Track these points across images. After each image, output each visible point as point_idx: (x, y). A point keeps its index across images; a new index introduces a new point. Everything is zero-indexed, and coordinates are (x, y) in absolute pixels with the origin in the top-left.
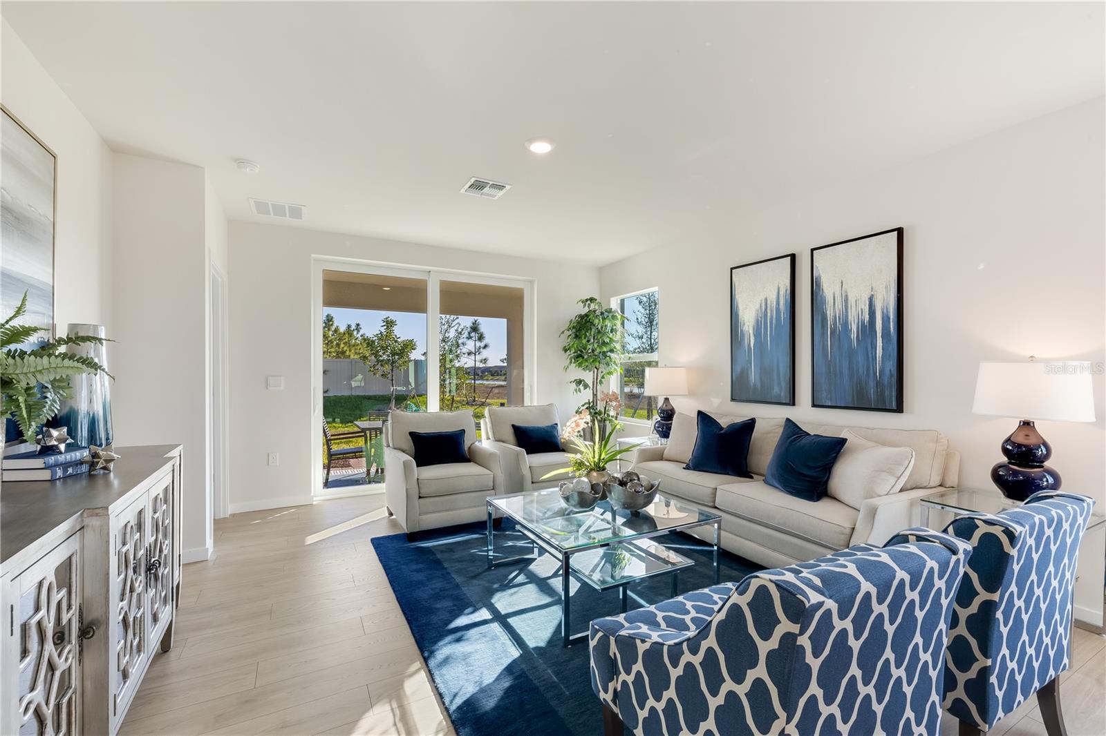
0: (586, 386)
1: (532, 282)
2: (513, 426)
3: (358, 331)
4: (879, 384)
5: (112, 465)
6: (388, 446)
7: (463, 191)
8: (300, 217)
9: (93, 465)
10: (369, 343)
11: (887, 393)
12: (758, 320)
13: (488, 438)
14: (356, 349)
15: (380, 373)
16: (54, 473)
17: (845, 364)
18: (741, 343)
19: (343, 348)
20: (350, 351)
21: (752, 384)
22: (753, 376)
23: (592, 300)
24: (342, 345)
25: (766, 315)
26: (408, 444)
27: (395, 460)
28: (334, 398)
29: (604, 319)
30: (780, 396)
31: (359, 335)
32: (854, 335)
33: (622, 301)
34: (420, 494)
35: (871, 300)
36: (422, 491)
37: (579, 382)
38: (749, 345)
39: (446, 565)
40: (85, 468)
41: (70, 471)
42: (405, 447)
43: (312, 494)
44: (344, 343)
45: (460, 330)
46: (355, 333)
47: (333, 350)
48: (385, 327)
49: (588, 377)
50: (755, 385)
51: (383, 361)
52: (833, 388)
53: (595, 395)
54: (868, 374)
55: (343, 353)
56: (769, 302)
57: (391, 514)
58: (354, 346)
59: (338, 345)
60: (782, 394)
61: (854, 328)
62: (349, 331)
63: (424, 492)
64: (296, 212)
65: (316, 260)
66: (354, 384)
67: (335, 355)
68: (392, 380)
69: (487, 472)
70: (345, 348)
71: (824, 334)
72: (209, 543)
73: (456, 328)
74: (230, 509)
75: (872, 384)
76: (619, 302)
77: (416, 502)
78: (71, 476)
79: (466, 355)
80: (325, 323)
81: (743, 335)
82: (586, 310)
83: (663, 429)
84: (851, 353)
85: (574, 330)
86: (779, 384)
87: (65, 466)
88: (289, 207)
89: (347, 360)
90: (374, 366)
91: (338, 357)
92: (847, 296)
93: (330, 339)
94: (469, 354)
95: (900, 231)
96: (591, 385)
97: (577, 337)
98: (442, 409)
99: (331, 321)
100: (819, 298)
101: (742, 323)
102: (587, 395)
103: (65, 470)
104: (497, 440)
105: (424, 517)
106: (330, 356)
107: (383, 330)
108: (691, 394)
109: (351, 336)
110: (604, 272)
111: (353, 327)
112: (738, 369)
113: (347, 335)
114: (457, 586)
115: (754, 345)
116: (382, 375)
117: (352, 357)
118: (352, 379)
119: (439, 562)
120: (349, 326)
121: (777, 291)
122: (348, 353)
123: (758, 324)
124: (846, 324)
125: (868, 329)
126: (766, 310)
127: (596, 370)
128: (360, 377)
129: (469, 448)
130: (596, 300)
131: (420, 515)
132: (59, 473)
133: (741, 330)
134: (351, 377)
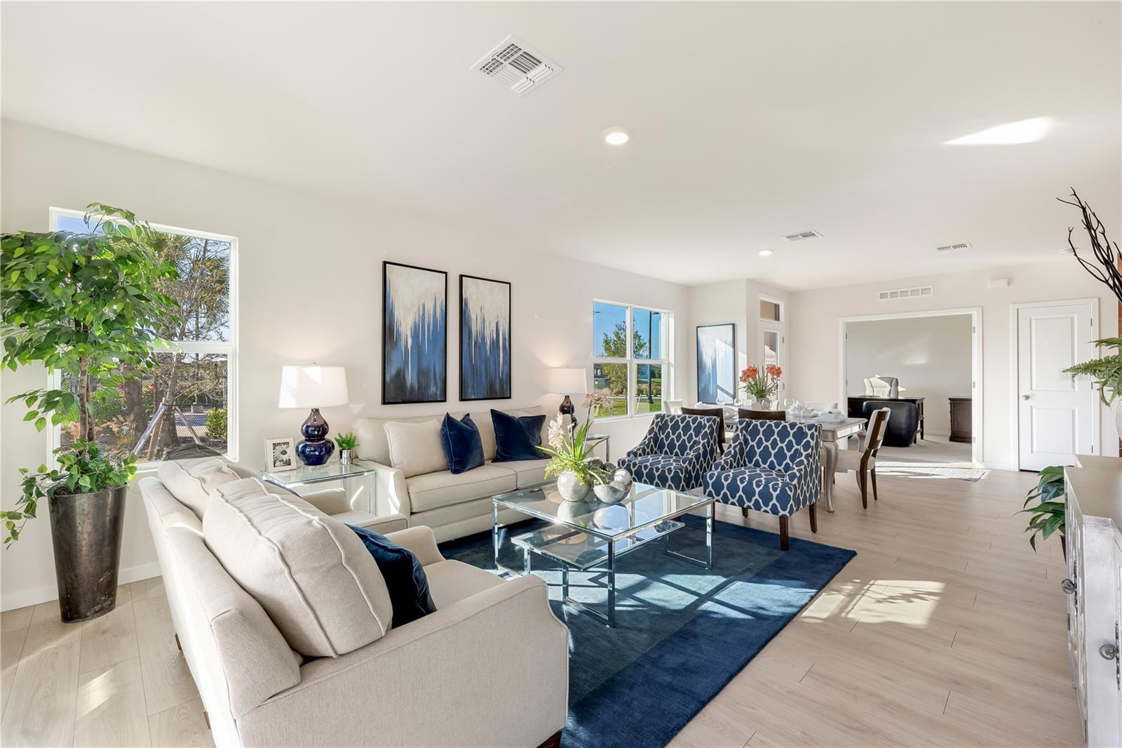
4: (501, 380)
11: (505, 386)
12: (415, 323)
17: (483, 368)
18: (396, 344)
21: (409, 385)
22: (411, 378)
25: (423, 320)
30: (436, 394)
32: (488, 348)
35: (497, 324)
38: (406, 346)
50: (412, 386)
52: (475, 385)
54: (496, 374)
56: (426, 308)
60: (438, 393)
61: (488, 343)
71: (470, 344)
75: (498, 382)
81: (399, 335)
83: (318, 432)
84: (487, 360)
86: (436, 383)
92: (484, 319)
100: (466, 315)
101: (399, 323)
112: (393, 370)
115: (412, 346)
121: (434, 300)
123: (415, 326)
124: (483, 338)
125: (495, 344)
126: (424, 314)
133: (398, 330)
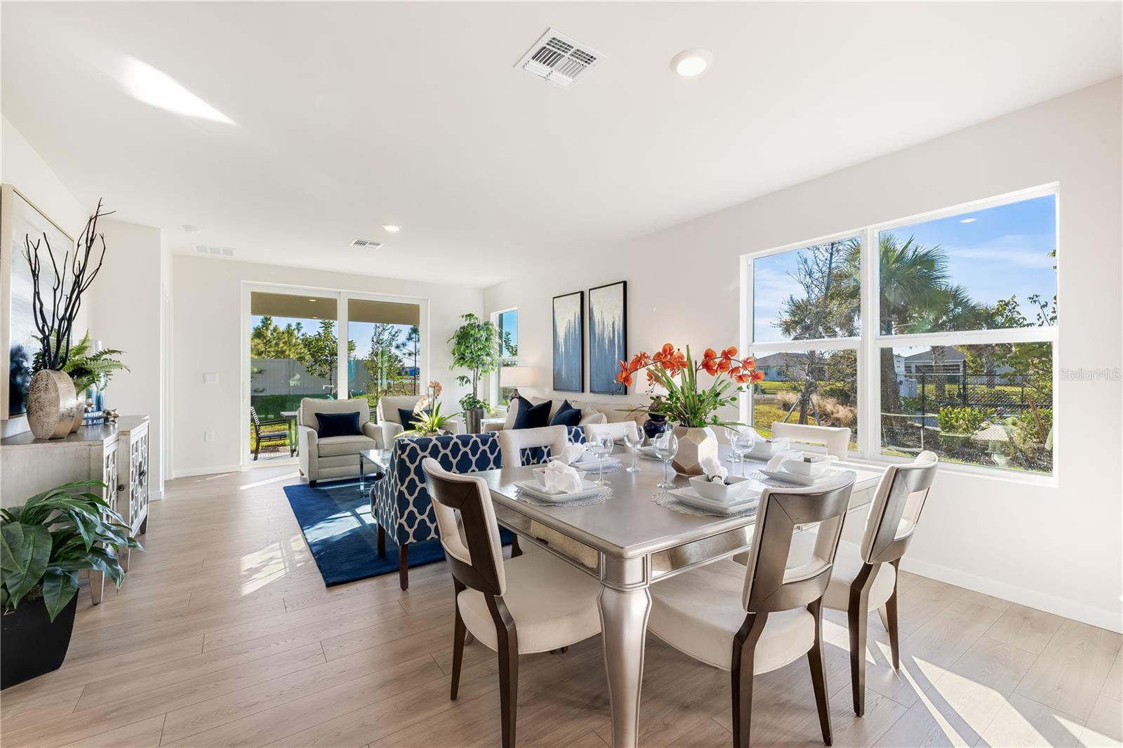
0: (468, 381)
1: (427, 300)
2: (399, 410)
3: (299, 330)
5: (116, 420)
6: (300, 425)
7: (351, 245)
8: (232, 255)
9: (106, 420)
10: (307, 343)
12: (566, 334)
13: (381, 420)
14: (296, 349)
15: (318, 373)
16: (87, 422)
17: (603, 365)
18: (558, 350)
19: (282, 347)
20: (290, 350)
21: (563, 379)
22: (564, 373)
23: (470, 315)
24: (281, 345)
25: (570, 332)
26: (315, 422)
27: (303, 433)
28: (271, 397)
29: (479, 330)
30: (576, 386)
31: (300, 335)
32: (607, 347)
33: (501, 316)
34: (318, 456)
35: (613, 324)
36: (321, 452)
37: (462, 378)
38: (562, 352)
39: (332, 497)
40: (102, 421)
41: (95, 421)
42: (311, 424)
43: (241, 464)
44: (283, 343)
45: (393, 333)
46: (296, 332)
47: (273, 349)
48: (324, 329)
49: (470, 374)
50: (565, 379)
51: (321, 361)
52: (599, 380)
53: (475, 389)
55: (283, 352)
56: (571, 323)
57: (303, 475)
58: (294, 346)
59: (277, 344)
60: (578, 385)
61: (607, 342)
62: (289, 332)
63: (322, 453)
64: (228, 252)
65: (244, 284)
66: (292, 383)
67: (274, 354)
68: (331, 379)
69: (372, 440)
70: (285, 348)
71: (595, 346)
72: (162, 489)
73: (389, 331)
74: (174, 475)
76: (498, 316)
77: (317, 460)
78: (95, 424)
79: (407, 356)
80: (263, 322)
81: (559, 344)
82: (465, 324)
84: (606, 358)
85: (457, 338)
86: (577, 378)
87: (93, 419)
88: (223, 250)
89: (286, 360)
90: (312, 366)
91: (277, 357)
92: (604, 321)
93: (268, 338)
94: (410, 354)
95: (625, 283)
96: (472, 381)
97: (459, 343)
98: (349, 397)
99: (269, 320)
100: (592, 321)
101: (559, 336)
102: (469, 389)
103: (93, 421)
104: (386, 421)
105: (322, 470)
106: (268, 356)
107: (321, 331)
108: (534, 386)
109: (291, 336)
110: (486, 293)
111: (294, 326)
112: (556, 368)
113: (286, 335)
114: (336, 505)
115: (564, 352)
116: (320, 375)
117: (292, 356)
118: (290, 378)
119: (328, 496)
120: (289, 326)
121: (574, 315)
122: (287, 353)
123: (566, 338)
124: (603, 339)
125: (612, 343)
126: (570, 328)
127: (476, 369)
128: (298, 376)
129: (364, 426)
130: (473, 315)
131: (319, 468)
132: (90, 422)
134: (290, 376)
